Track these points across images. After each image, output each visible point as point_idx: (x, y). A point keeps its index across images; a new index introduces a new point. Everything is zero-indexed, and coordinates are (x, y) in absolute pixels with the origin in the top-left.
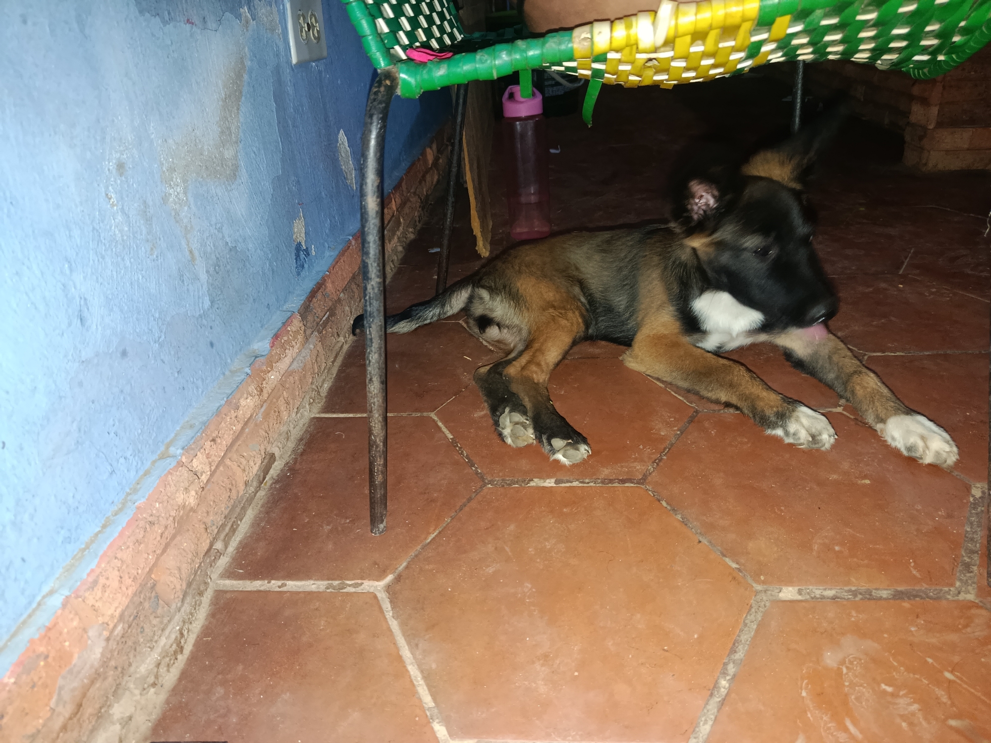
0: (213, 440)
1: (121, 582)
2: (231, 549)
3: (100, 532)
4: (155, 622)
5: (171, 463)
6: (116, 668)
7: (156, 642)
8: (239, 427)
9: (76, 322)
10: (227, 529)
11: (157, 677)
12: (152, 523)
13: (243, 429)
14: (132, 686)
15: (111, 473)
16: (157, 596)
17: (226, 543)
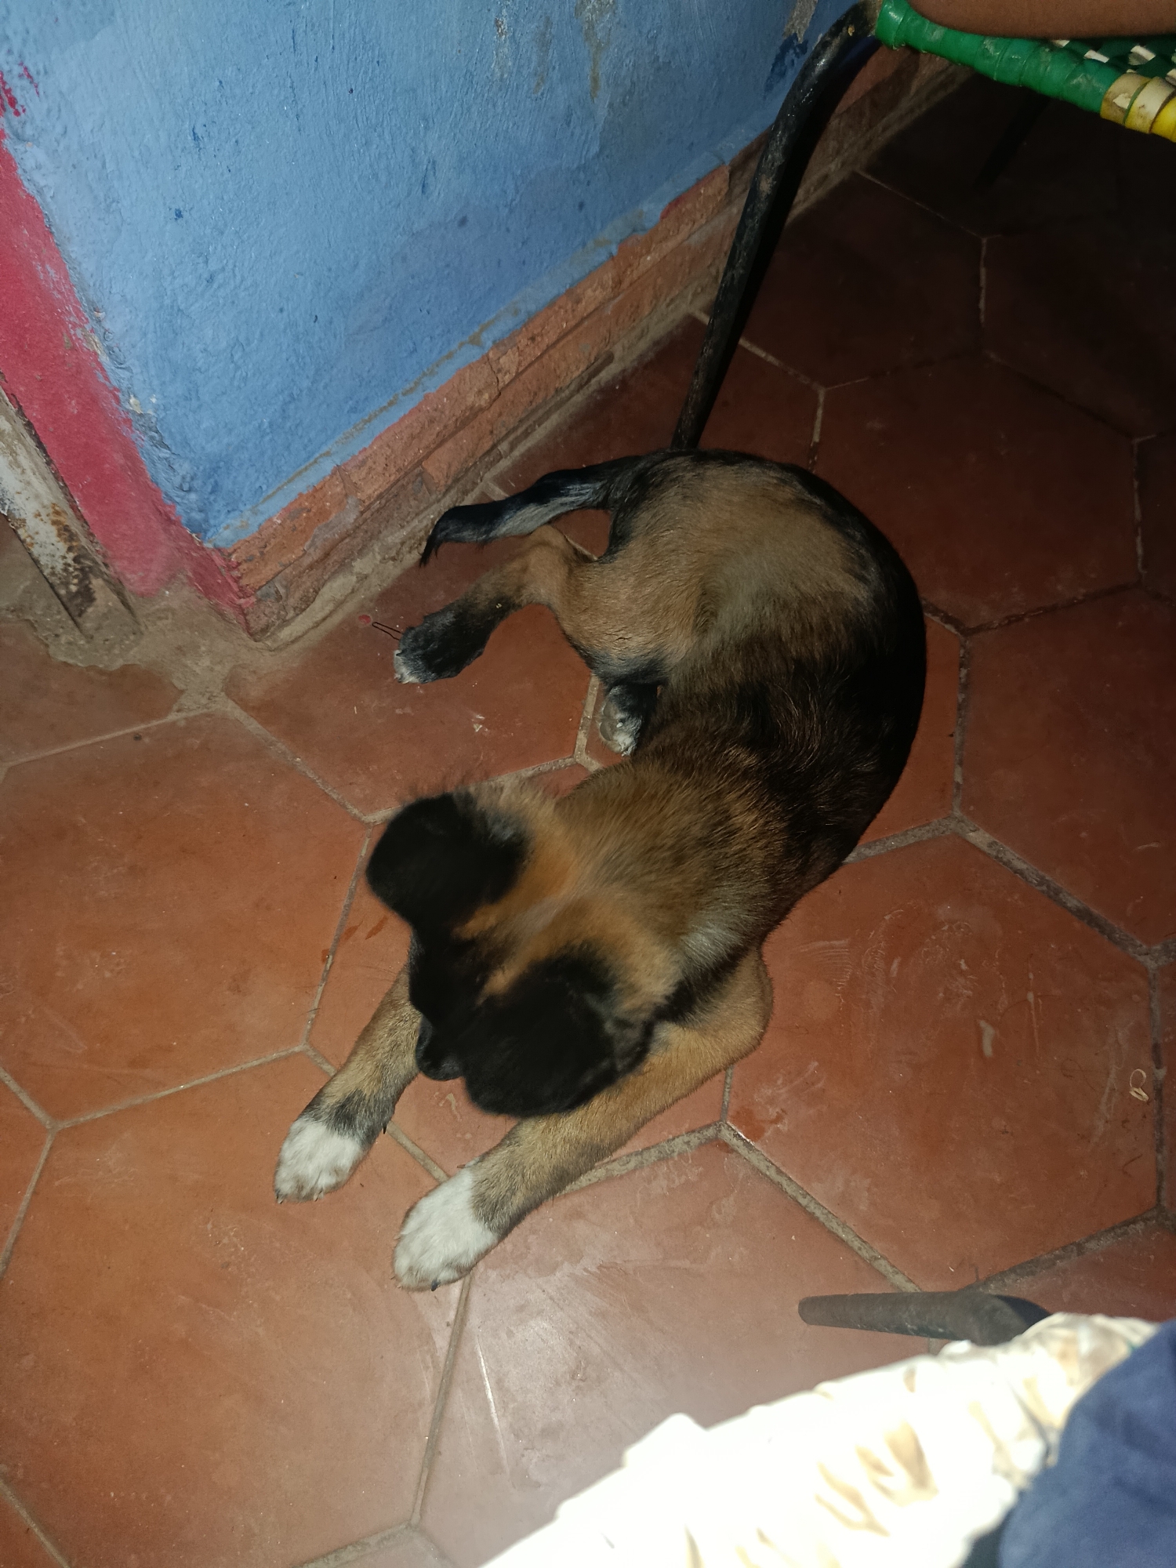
0: (533, 339)
1: (385, 469)
2: (517, 453)
3: (385, 407)
4: (413, 503)
5: (473, 354)
6: (366, 532)
7: (408, 522)
8: (573, 323)
9: (418, 189)
10: (520, 431)
11: (398, 553)
12: (433, 420)
13: (577, 326)
14: (377, 549)
15: (412, 352)
16: (422, 482)
17: (513, 447)
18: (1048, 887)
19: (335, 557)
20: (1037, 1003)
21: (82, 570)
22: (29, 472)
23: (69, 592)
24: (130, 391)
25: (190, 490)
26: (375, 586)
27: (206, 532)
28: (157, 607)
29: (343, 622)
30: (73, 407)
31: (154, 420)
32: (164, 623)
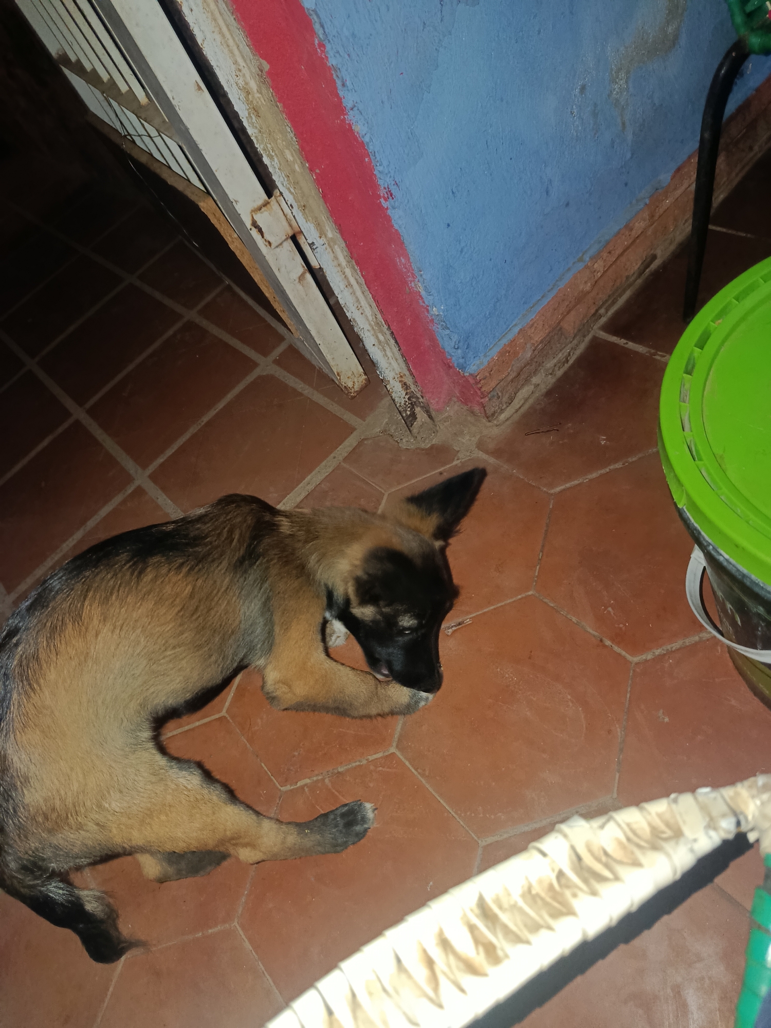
0: (610, 252)
1: (543, 327)
2: (610, 313)
3: (540, 300)
4: (558, 345)
5: (581, 266)
6: (537, 362)
7: (557, 355)
8: (630, 241)
9: (544, 194)
10: (610, 302)
11: (553, 371)
12: (564, 300)
13: (633, 242)
15: (550, 271)
16: (562, 334)
17: (607, 310)
19: (523, 377)
21: (411, 404)
22: (390, 358)
23: (407, 415)
24: (434, 305)
25: (458, 348)
26: (543, 389)
27: (465, 368)
28: (444, 416)
29: (530, 408)
30: (409, 322)
31: (443, 316)
32: (447, 423)
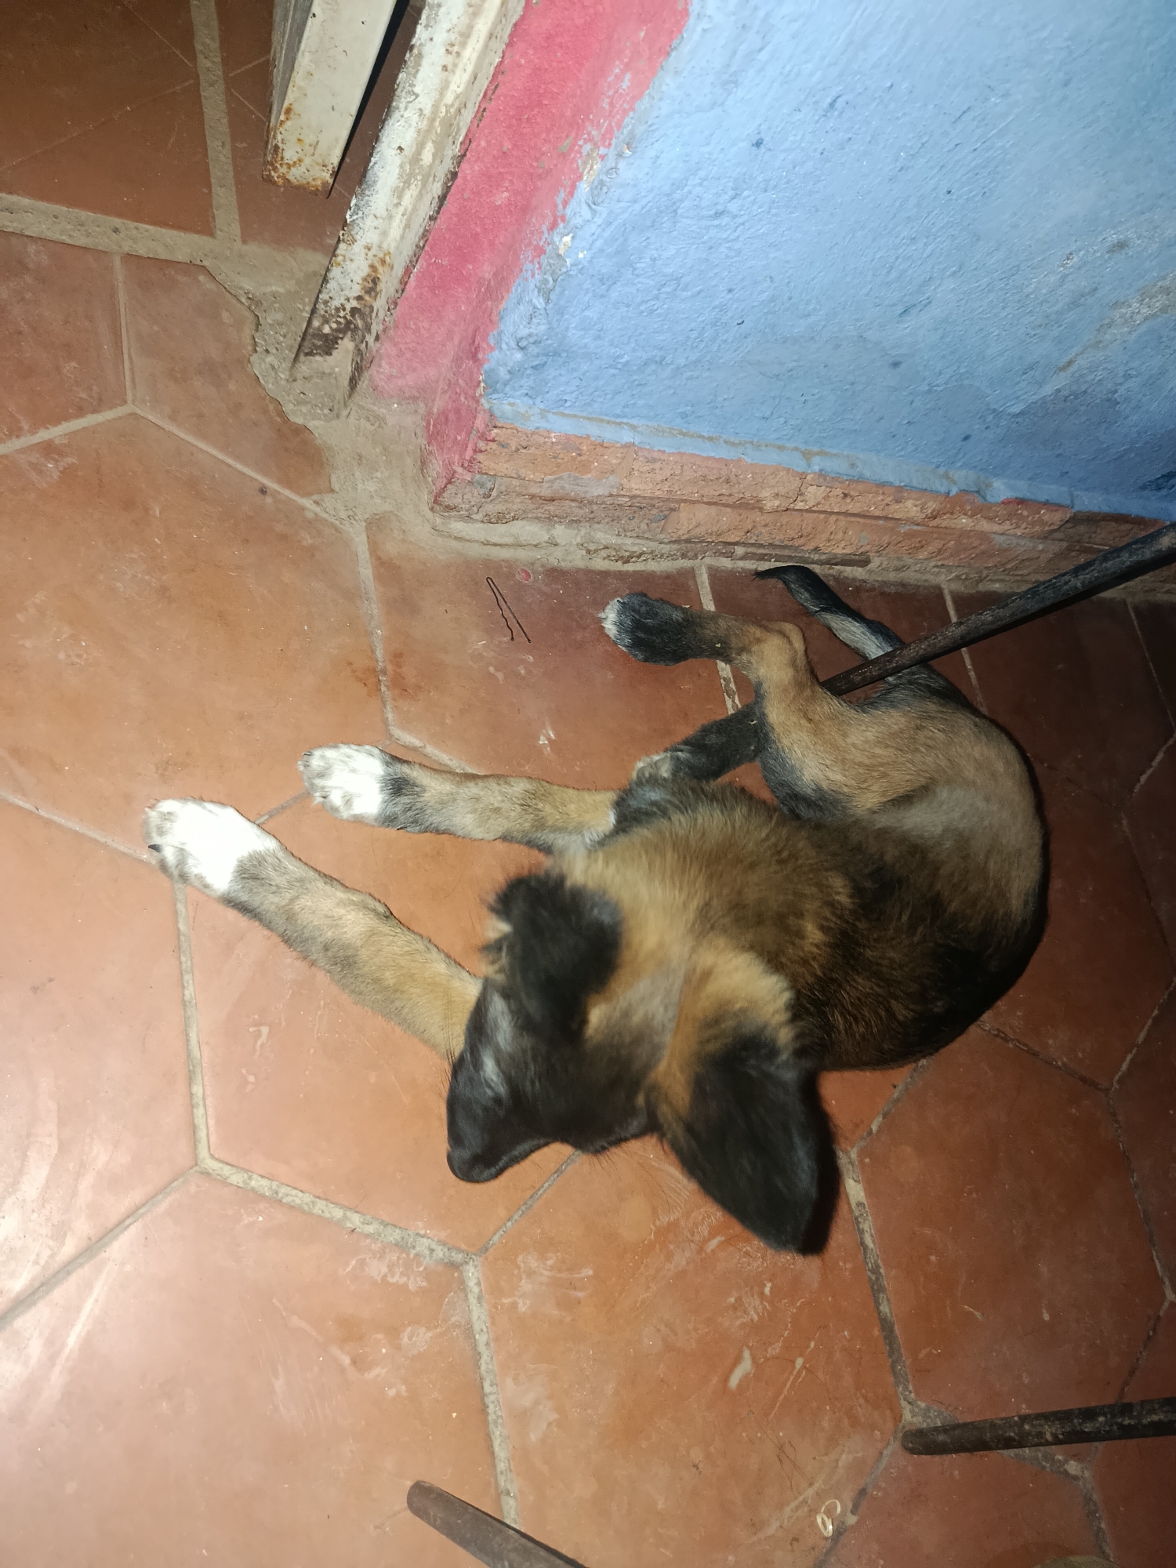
0: (845, 495)
1: (662, 481)
2: (742, 564)
3: (703, 437)
4: (643, 526)
5: (799, 465)
6: (592, 512)
7: (625, 536)
8: (877, 513)
9: (900, 309)
10: (761, 551)
11: (596, 551)
12: (728, 481)
13: (878, 518)
14: (582, 533)
15: (764, 418)
16: (666, 517)
17: (745, 557)
18: (877, 1279)
19: (552, 508)
20: (799, 1372)
21: (349, 323)
22: (401, 209)
23: (319, 329)
24: (574, 231)
25: (522, 349)
26: (555, 558)
27: (495, 391)
28: (376, 408)
29: (507, 560)
30: (501, 198)
31: (564, 270)
32: (368, 425)
